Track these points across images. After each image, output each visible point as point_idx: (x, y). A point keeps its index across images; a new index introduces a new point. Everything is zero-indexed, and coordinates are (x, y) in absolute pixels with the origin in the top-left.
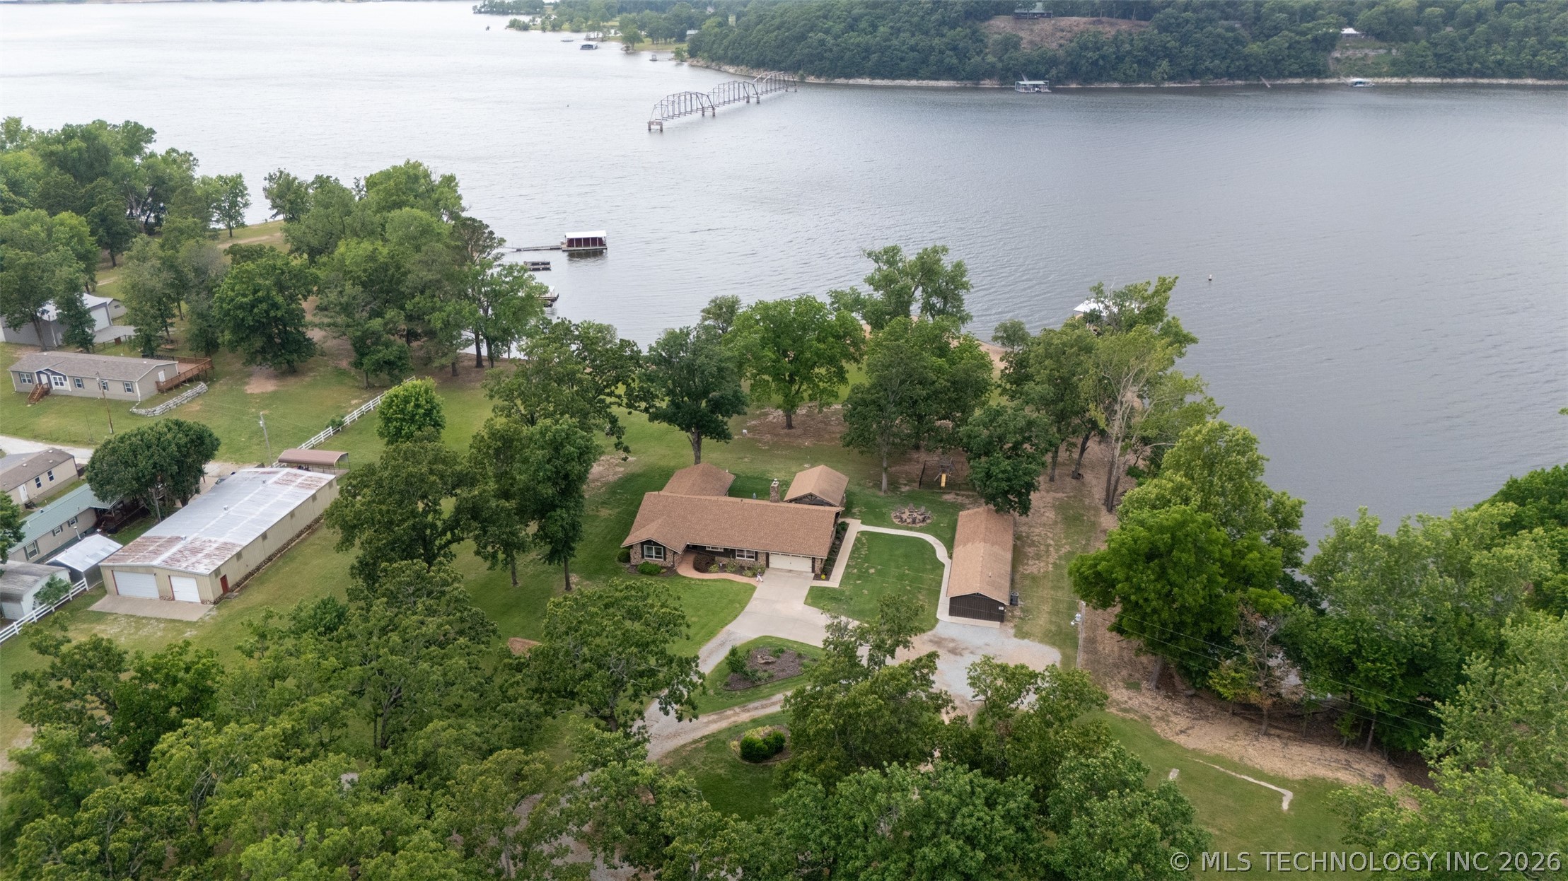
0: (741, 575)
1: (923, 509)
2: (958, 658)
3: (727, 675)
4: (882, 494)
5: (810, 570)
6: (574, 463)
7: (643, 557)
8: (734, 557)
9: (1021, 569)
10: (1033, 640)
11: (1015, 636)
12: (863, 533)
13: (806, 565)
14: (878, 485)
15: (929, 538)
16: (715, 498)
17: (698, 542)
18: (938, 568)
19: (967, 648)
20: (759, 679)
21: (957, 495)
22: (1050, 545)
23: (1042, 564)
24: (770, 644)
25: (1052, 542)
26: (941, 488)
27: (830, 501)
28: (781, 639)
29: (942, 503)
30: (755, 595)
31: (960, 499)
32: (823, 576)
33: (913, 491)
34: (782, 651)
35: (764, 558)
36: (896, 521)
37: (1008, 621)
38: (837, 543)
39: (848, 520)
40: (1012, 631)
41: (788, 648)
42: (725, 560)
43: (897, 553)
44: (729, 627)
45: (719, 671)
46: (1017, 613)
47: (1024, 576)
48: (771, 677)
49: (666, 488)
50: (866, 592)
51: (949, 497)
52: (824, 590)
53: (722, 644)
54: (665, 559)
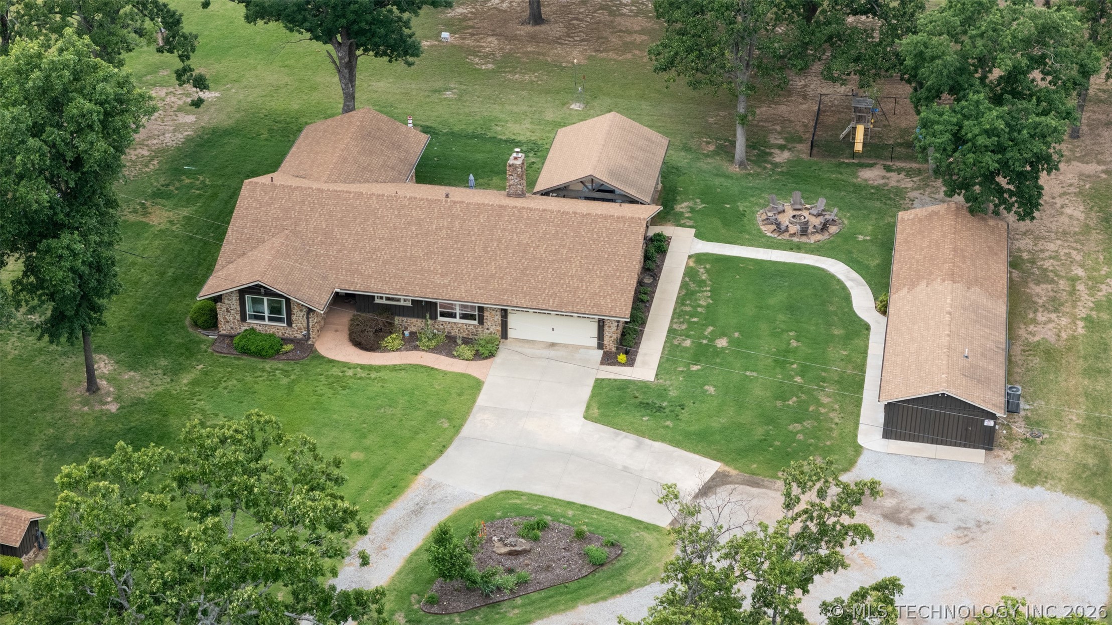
0: (450, 355)
1: (821, 203)
2: (904, 530)
3: (431, 581)
4: (735, 169)
5: (594, 342)
6: (92, 136)
7: (243, 319)
8: (434, 317)
9: (1022, 332)
10: (1053, 488)
11: (1017, 480)
12: (700, 258)
13: (586, 334)
14: (726, 150)
15: (837, 268)
16: (388, 189)
17: (358, 287)
18: (857, 334)
19: (920, 509)
20: (499, 589)
21: (888, 169)
22: (1078, 278)
23: (1064, 321)
24: (518, 510)
25: (1080, 272)
26: (854, 155)
27: (632, 192)
28: (540, 498)
29: (858, 189)
30: (482, 399)
31: (894, 179)
32: (622, 358)
33: (797, 162)
34: (542, 526)
35: (498, 318)
36: (767, 230)
37: (1001, 447)
38: (648, 280)
39: (668, 230)
40: (1010, 470)
41: (556, 518)
42: (415, 324)
43: (772, 301)
44: (431, 473)
45: (414, 570)
46: (1019, 429)
47: (1031, 349)
48: (522, 583)
49: (285, 165)
50: (711, 389)
51: (872, 175)
52: (623, 386)
53: (418, 511)
54: (290, 323)
